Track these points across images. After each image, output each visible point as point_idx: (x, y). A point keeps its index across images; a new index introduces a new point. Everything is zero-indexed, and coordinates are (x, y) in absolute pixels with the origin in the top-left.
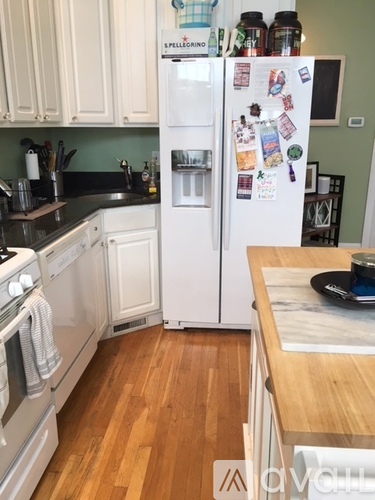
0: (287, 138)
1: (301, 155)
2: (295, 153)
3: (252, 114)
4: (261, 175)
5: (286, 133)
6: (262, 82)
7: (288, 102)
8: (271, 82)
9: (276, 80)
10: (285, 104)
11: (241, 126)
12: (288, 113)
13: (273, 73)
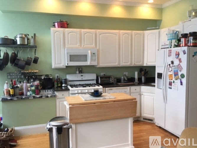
0: (180, 71)
1: (184, 77)
2: (183, 76)
3: (172, 64)
4: (174, 82)
5: (180, 70)
6: (174, 55)
7: (180, 61)
8: (176, 55)
9: (177, 54)
10: (179, 61)
11: (169, 67)
12: (180, 64)
13: (176, 52)
